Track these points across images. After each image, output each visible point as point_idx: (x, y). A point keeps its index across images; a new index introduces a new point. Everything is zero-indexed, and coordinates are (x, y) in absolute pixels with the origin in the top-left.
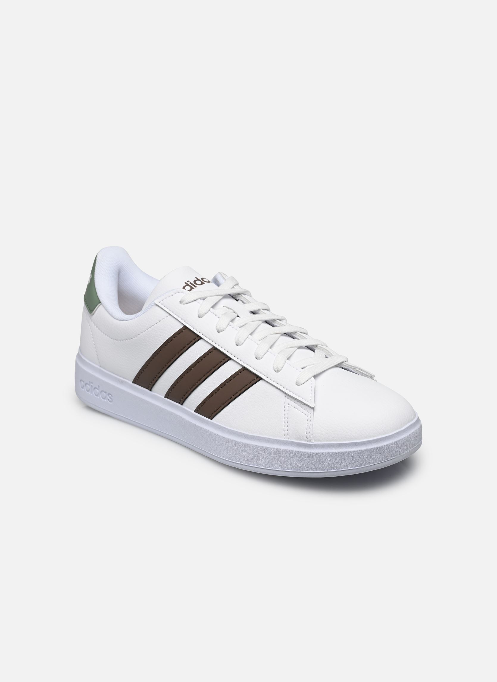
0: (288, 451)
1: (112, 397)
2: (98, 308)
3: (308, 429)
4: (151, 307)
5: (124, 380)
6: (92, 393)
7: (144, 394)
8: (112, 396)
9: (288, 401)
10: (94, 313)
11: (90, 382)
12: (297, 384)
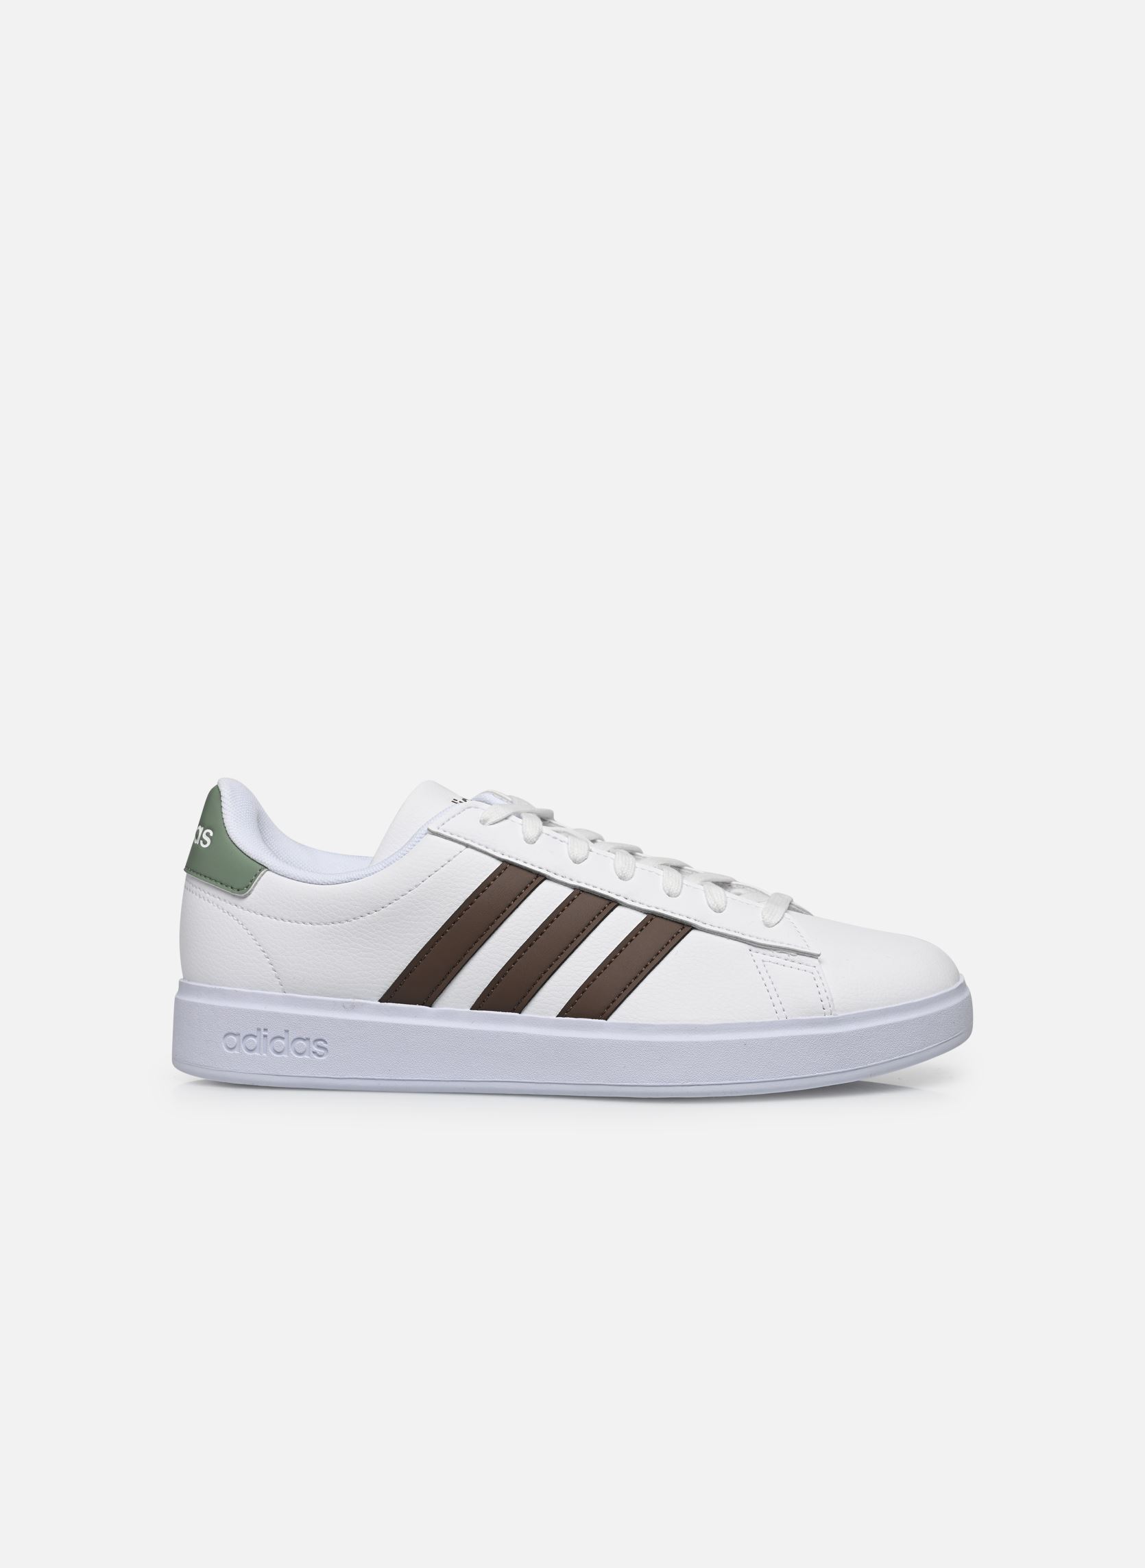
0: (793, 1037)
1: (325, 1045)
2: (260, 878)
3: (822, 992)
4: (419, 841)
5: (357, 1000)
6: (266, 1052)
7: (416, 1017)
8: (326, 1042)
9: (760, 955)
10: (252, 890)
11: (259, 1030)
12: (767, 925)
